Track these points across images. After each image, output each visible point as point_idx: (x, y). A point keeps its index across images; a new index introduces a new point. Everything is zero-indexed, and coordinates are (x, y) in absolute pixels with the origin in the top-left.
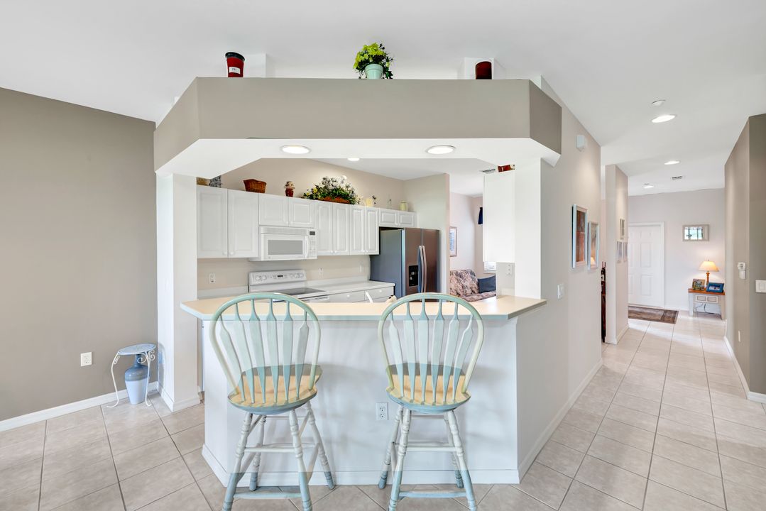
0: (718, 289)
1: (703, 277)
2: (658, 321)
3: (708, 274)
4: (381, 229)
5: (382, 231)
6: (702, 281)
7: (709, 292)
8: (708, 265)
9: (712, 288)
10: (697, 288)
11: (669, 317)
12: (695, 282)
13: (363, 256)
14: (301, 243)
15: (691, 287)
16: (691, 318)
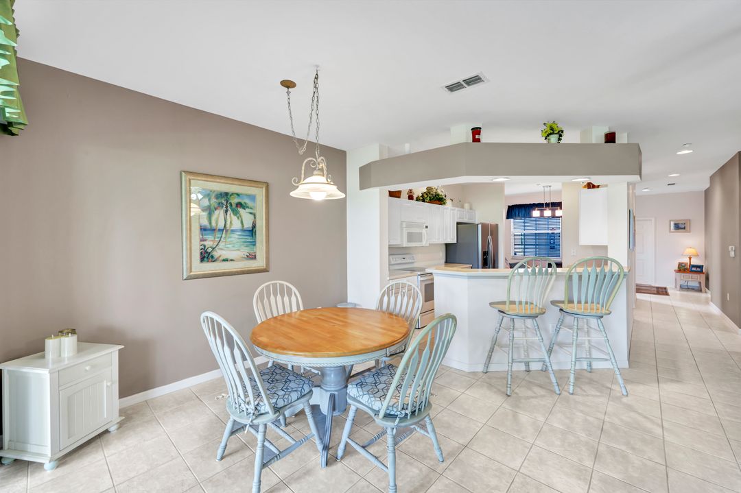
0: (699, 270)
1: (686, 260)
2: (655, 294)
3: (690, 258)
4: (458, 224)
5: (459, 225)
6: (686, 264)
7: (692, 272)
8: (689, 251)
9: (694, 269)
10: (682, 269)
11: (662, 291)
12: (680, 265)
13: (441, 244)
14: (421, 233)
15: (677, 268)
16: (678, 292)
